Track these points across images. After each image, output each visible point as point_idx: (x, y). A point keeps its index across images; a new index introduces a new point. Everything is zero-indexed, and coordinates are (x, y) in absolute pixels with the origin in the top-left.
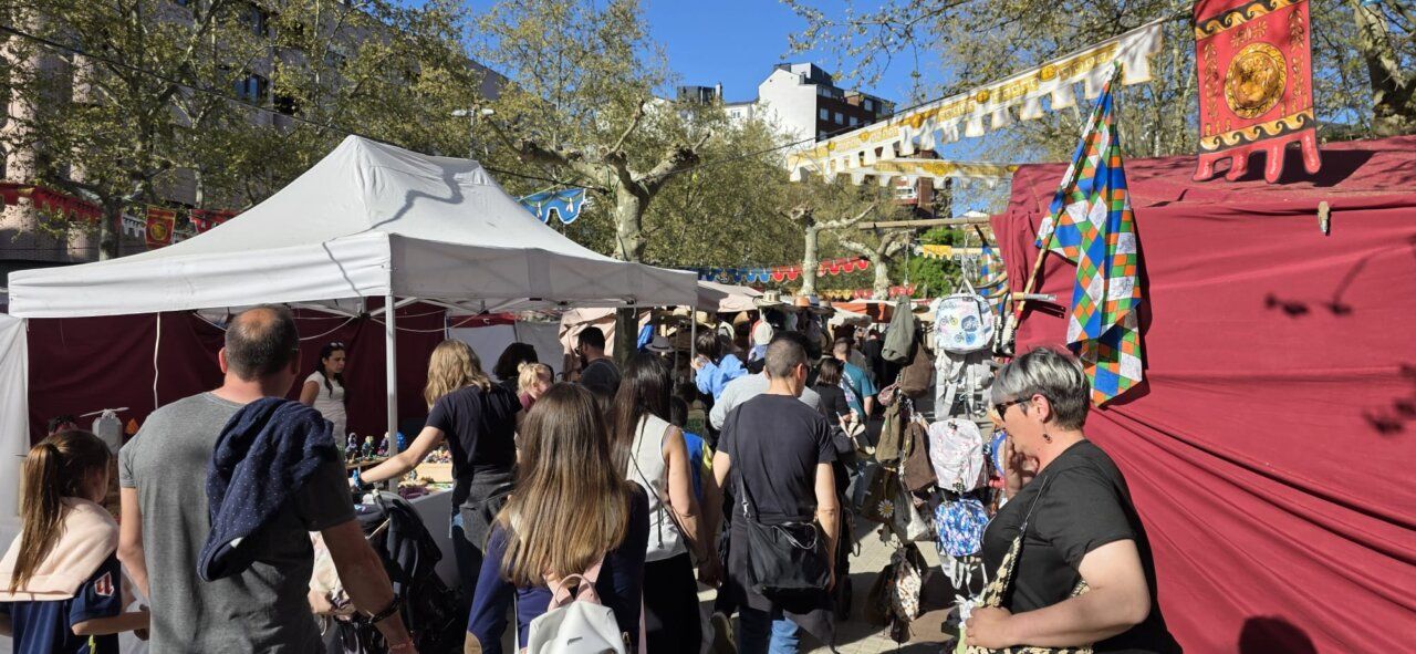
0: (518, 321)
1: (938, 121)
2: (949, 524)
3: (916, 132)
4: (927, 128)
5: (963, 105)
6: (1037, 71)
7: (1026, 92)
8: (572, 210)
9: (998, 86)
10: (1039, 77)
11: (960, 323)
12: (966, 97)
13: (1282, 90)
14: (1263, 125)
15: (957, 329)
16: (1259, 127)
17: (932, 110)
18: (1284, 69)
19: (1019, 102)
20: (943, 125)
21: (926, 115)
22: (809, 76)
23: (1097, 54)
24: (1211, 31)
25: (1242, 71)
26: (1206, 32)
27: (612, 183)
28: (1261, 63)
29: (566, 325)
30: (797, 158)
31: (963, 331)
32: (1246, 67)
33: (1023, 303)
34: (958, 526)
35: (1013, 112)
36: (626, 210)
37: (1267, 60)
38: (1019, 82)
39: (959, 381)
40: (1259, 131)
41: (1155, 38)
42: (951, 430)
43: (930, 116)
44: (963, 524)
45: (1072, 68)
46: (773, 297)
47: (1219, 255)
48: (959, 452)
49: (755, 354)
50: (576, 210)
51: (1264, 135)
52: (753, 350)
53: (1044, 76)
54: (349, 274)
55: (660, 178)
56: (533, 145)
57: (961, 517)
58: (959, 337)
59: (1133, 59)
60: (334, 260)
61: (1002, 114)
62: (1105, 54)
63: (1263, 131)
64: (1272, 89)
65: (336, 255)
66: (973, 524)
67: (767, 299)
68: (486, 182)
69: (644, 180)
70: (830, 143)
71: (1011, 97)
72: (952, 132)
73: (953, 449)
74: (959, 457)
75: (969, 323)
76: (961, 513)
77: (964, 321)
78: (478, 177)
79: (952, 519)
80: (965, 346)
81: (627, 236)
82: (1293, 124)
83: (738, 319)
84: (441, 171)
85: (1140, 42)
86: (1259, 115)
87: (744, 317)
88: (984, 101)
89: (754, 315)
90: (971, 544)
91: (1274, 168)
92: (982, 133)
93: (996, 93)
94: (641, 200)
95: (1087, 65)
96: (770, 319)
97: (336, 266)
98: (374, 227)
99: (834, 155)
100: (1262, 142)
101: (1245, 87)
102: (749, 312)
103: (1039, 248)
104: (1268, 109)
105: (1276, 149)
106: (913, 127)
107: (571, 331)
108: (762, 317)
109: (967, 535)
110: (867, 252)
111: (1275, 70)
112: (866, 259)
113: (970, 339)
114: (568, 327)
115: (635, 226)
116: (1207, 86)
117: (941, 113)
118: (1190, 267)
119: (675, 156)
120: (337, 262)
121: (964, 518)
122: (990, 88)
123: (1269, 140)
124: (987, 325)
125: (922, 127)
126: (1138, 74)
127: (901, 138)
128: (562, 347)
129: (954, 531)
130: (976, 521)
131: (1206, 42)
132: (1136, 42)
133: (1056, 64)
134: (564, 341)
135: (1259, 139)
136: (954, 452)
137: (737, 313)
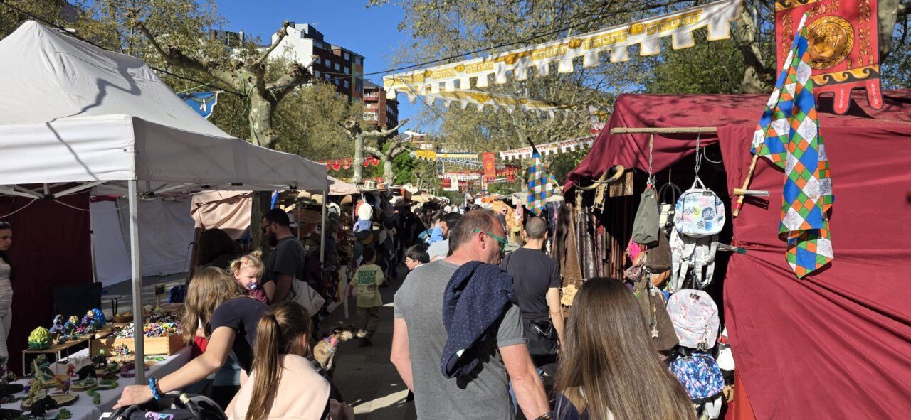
0: (119, 198)
1: (531, 60)
2: (688, 375)
3: (510, 67)
4: (521, 64)
5: (556, 49)
6: (627, 27)
7: (615, 42)
8: (205, 110)
9: (591, 36)
10: (629, 31)
11: (701, 214)
12: (559, 43)
13: (849, 50)
14: (831, 74)
15: (698, 218)
16: (828, 76)
17: (526, 52)
18: (852, 36)
19: (609, 49)
20: (536, 63)
21: (520, 55)
22: (307, 32)
23: (684, 16)
24: (789, 6)
25: (815, 35)
26: (785, 6)
27: (247, 90)
28: (833, 30)
29: (197, 204)
30: (392, 81)
31: (703, 219)
32: (819, 32)
33: (742, 197)
34: (696, 376)
35: (605, 56)
36: (261, 110)
37: (838, 28)
38: (610, 34)
39: (690, 259)
40: (828, 78)
41: (736, 8)
42: (692, 300)
43: (523, 56)
44: (701, 374)
45: (659, 26)
46: (372, 185)
47: (874, 164)
48: (702, 318)
49: (358, 226)
50: (208, 109)
51: (832, 81)
52: (357, 224)
53: (634, 30)
54: (82, 157)
55: (284, 88)
56: (178, 52)
57: (700, 368)
58: (700, 225)
59: (716, 22)
60: (62, 141)
61: (592, 56)
62: (690, 17)
63: (831, 78)
64: (841, 51)
65: (64, 136)
66: (710, 373)
67: (368, 186)
68: (153, 78)
69: (272, 89)
70: (426, 72)
71: (601, 45)
72: (544, 68)
73: (697, 315)
74: (703, 322)
75: (708, 213)
76: (700, 366)
77: (705, 211)
78: (146, 73)
79: (691, 370)
80: (704, 232)
81: (262, 133)
82: (858, 74)
83: (344, 201)
84: (115, 64)
85: (724, 10)
86: (829, 67)
87: (349, 199)
88: (576, 47)
89: (356, 197)
90: (708, 389)
91: (841, 105)
92: (572, 70)
93: (587, 42)
94: (271, 104)
95: (673, 25)
96: (368, 201)
97: (65, 148)
98: (84, 110)
99: (429, 81)
100: (831, 86)
101: (818, 48)
102: (353, 195)
103: (753, 154)
104: (836, 63)
105: (842, 91)
106: (507, 63)
107: (200, 209)
108: (364, 199)
109: (703, 382)
110: (379, 153)
111: (844, 36)
112: (378, 158)
113: (708, 226)
114: (199, 205)
115: (268, 125)
116: (784, 44)
117: (534, 54)
118: (855, 172)
119: (295, 72)
120: (67, 144)
121: (702, 370)
122: (582, 38)
123: (836, 85)
124: (719, 216)
125: (516, 64)
126: (719, 33)
127: (495, 70)
128: (194, 221)
129: (693, 380)
130: (711, 371)
131: (783, 13)
132: (720, 10)
133: (646, 23)
134: (195, 216)
135: (828, 84)
136: (698, 317)
137: (344, 196)
